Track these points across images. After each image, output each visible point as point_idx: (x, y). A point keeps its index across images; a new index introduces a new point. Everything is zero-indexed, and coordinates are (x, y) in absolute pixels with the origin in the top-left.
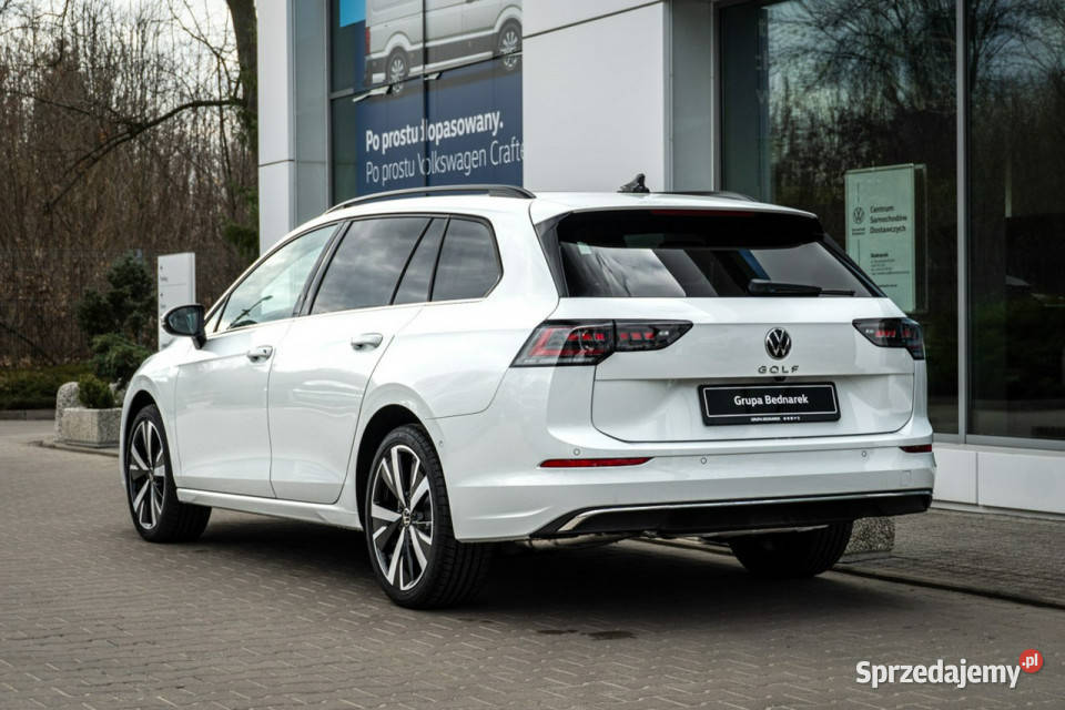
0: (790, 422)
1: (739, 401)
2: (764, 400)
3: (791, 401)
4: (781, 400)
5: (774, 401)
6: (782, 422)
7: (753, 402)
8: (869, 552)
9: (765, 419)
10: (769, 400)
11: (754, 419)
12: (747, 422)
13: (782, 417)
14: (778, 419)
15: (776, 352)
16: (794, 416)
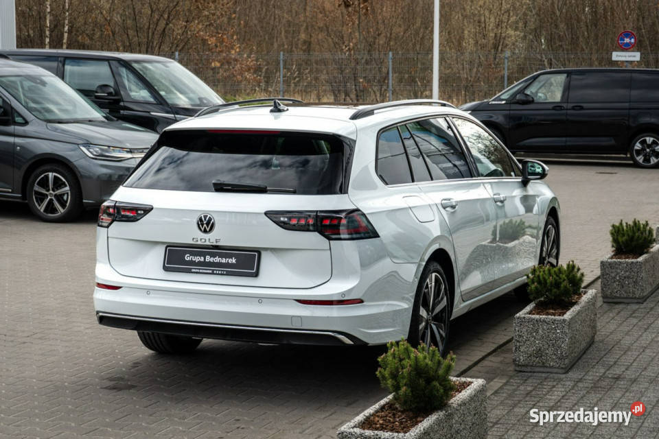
0: (218, 274)
1: (188, 258)
2: (205, 259)
3: (224, 261)
4: (217, 259)
5: (212, 260)
6: (213, 274)
7: (197, 259)
8: (541, 367)
9: (201, 271)
10: (208, 259)
11: (194, 270)
12: (189, 271)
13: (213, 270)
14: (211, 272)
15: (203, 229)
16: (222, 271)
